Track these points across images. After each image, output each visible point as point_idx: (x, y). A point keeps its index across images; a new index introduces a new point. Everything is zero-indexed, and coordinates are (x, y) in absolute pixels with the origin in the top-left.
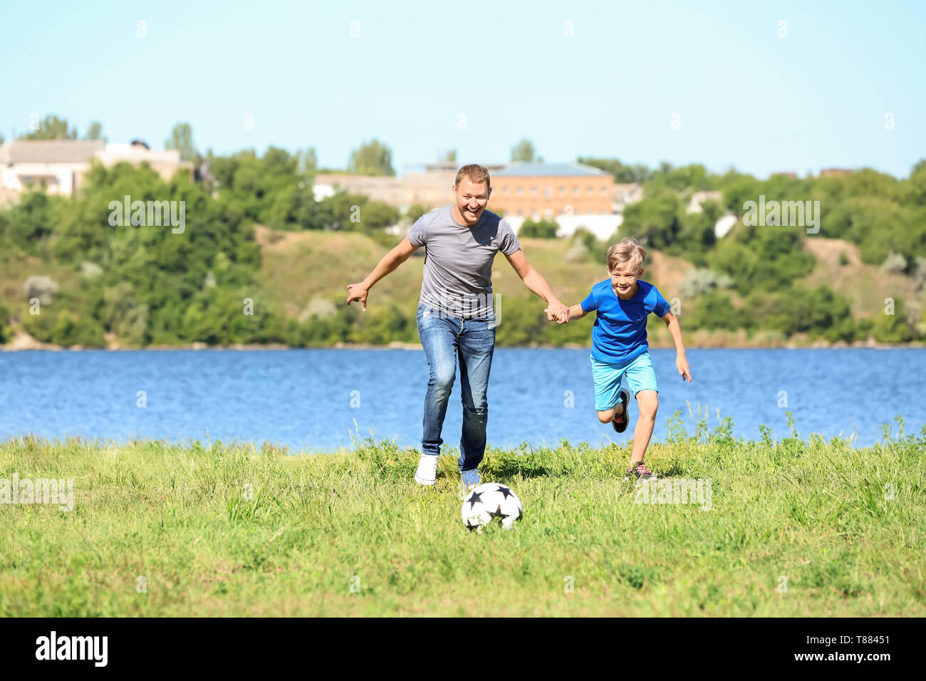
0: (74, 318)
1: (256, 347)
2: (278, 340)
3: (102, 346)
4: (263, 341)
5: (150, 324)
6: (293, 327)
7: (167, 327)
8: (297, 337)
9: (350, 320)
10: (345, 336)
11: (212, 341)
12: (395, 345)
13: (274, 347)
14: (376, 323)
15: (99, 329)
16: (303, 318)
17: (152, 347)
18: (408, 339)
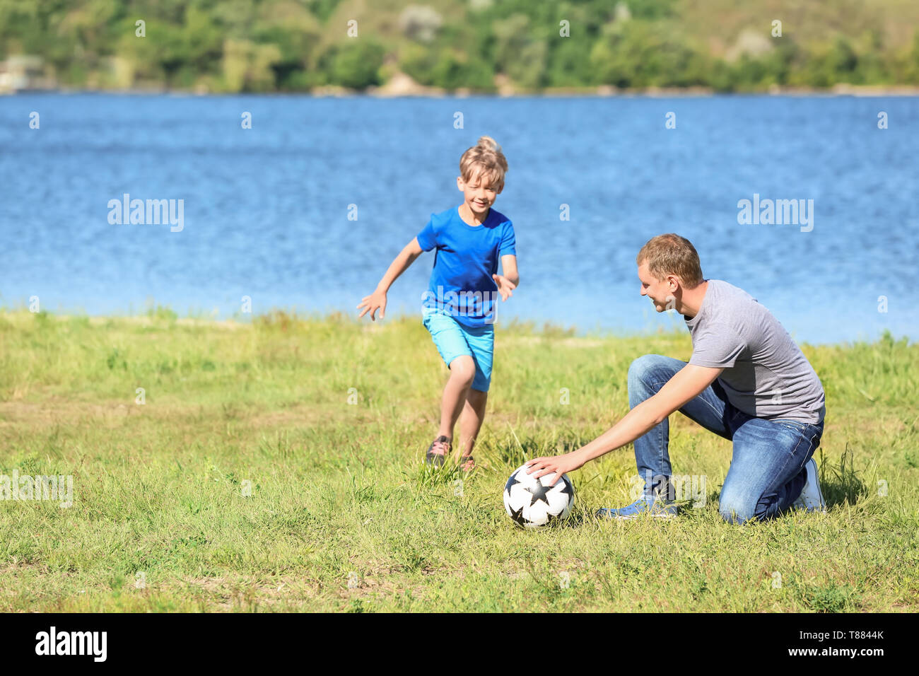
0: (461, 57)
1: (674, 94)
2: (700, 83)
3: (492, 92)
4: (683, 85)
5: (549, 63)
6: (719, 67)
7: (569, 68)
8: (723, 80)
9: (789, 58)
10: (782, 79)
11: (621, 84)
12: (843, 89)
13: (696, 93)
14: (820, 62)
15: (487, 70)
16: (731, 57)
17: (551, 92)
18: (860, 81)
